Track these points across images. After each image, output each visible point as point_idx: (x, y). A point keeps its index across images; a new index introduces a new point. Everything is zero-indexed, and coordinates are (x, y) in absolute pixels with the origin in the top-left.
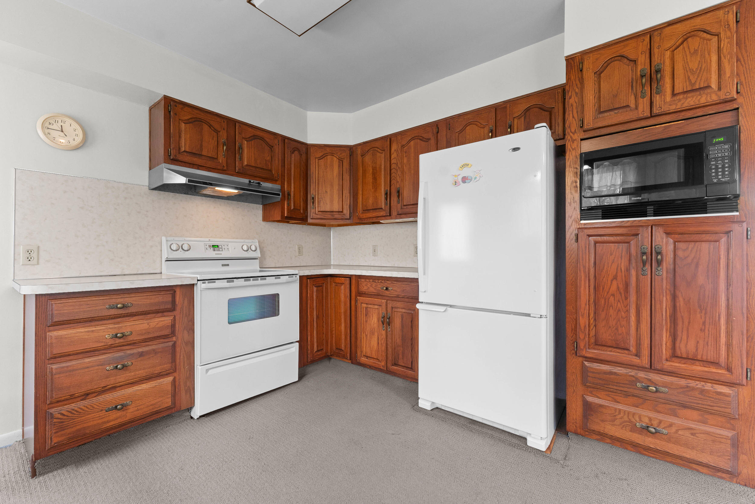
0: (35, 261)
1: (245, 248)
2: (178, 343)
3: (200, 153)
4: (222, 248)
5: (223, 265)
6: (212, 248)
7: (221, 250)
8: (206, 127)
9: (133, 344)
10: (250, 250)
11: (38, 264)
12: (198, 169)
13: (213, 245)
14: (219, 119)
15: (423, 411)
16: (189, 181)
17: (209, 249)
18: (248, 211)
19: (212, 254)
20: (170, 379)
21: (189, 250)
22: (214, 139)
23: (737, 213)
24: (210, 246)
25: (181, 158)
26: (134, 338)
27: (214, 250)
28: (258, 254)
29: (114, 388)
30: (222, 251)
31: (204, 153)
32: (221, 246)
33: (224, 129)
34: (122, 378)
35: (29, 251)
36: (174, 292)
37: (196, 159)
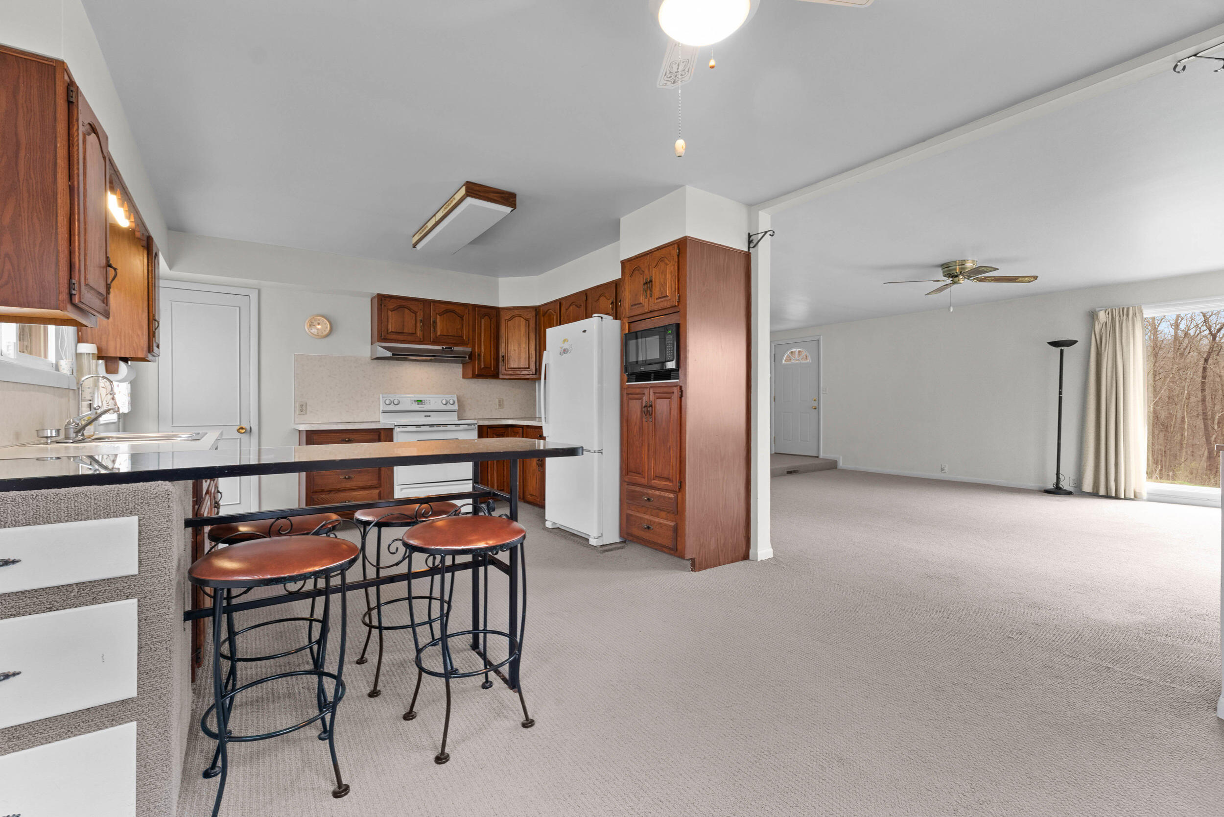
0: (304, 412)
1: (444, 402)
3: (401, 331)
4: (424, 402)
5: (425, 416)
6: (416, 403)
8: (407, 311)
10: (448, 404)
11: (306, 413)
12: (402, 343)
13: (417, 400)
14: (416, 303)
15: (547, 529)
16: (393, 354)
17: (414, 403)
18: (449, 370)
19: (416, 407)
20: (378, 491)
21: (398, 405)
22: (413, 319)
23: (678, 380)
24: (415, 401)
25: (389, 337)
27: (418, 404)
28: (456, 407)
29: (344, 490)
30: (425, 404)
31: (406, 331)
33: (421, 310)
34: (349, 484)
35: (301, 406)
36: (380, 433)
37: (400, 336)
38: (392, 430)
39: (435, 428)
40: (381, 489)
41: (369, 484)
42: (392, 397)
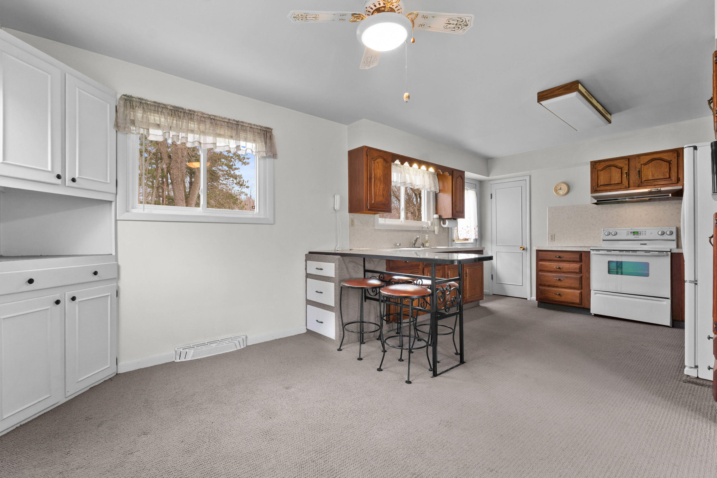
0: (553, 240)
1: (660, 233)
2: (583, 277)
3: (610, 183)
4: (640, 233)
5: (641, 244)
6: (632, 234)
7: (639, 234)
8: (613, 168)
9: (564, 272)
10: (665, 234)
11: (554, 241)
12: (610, 192)
13: (633, 232)
14: (622, 160)
16: (597, 201)
17: (630, 234)
18: (670, 206)
19: (632, 237)
20: (579, 291)
21: (616, 235)
22: (619, 173)
24: (631, 233)
25: (598, 189)
26: (564, 270)
27: (634, 235)
28: (674, 237)
29: (557, 287)
30: (640, 235)
31: (612, 183)
32: (640, 232)
33: (626, 164)
34: (559, 284)
35: (552, 236)
36: (581, 254)
37: (607, 187)
38: (589, 252)
39: (624, 253)
40: (582, 291)
41: (573, 286)
42: (611, 230)
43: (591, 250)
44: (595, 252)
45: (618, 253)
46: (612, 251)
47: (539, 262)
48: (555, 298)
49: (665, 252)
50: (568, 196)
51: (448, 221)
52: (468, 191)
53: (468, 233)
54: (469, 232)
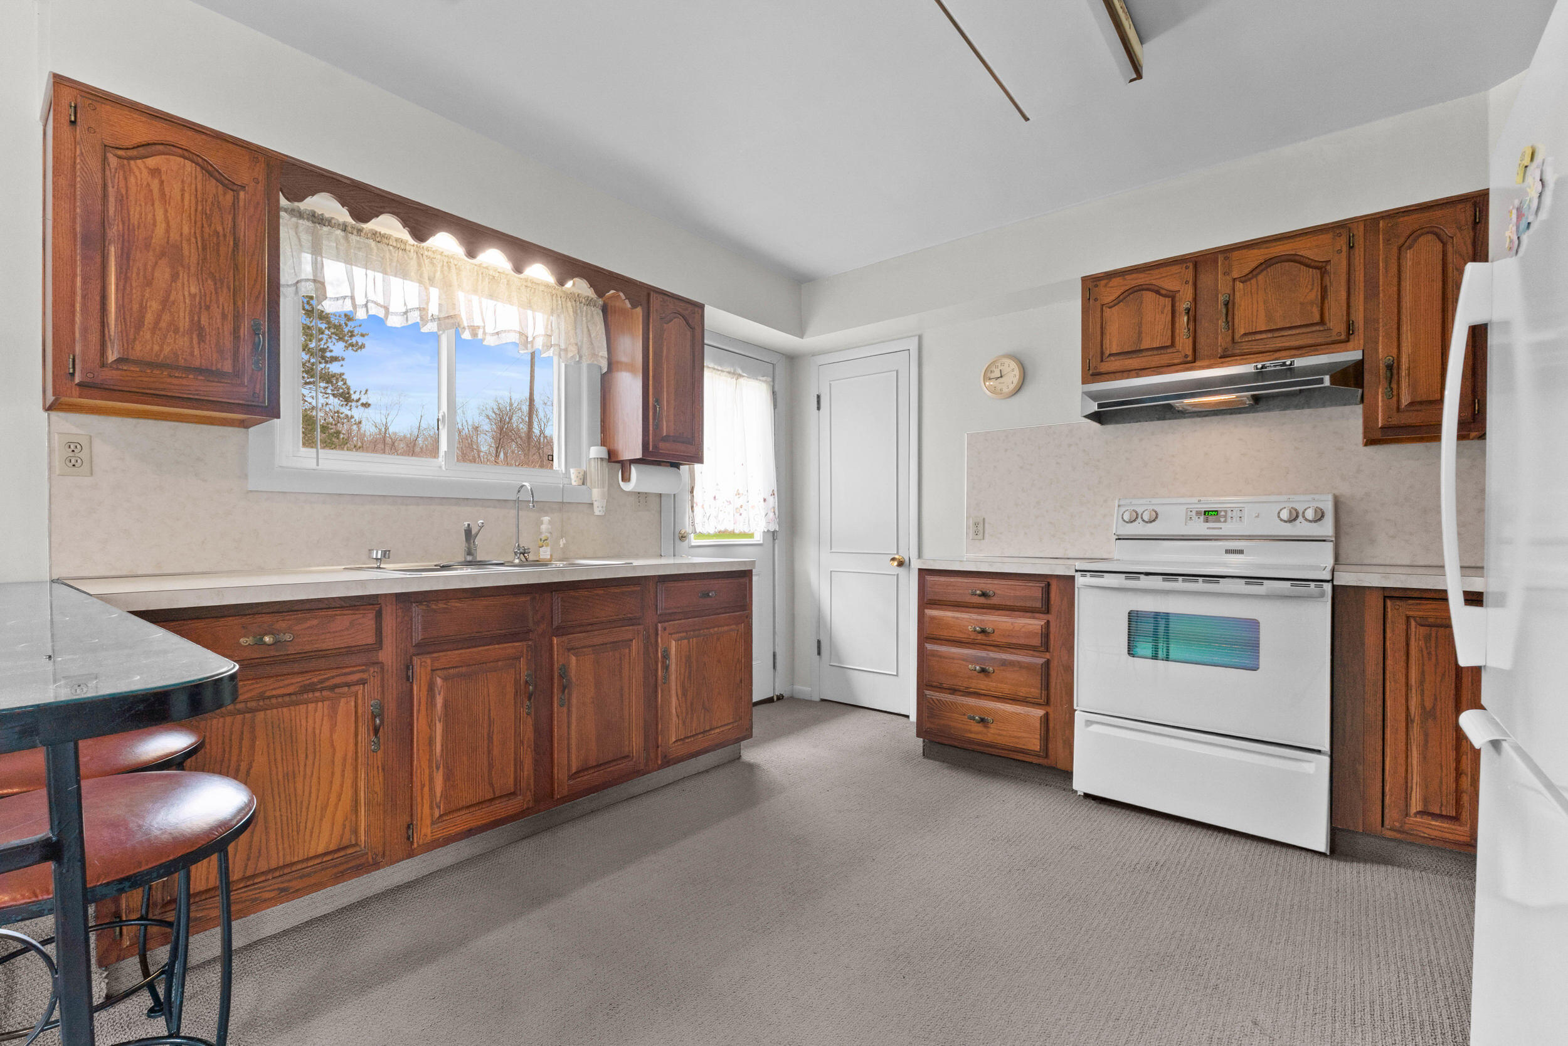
0: (980, 536)
1: (1285, 515)
2: (1054, 664)
3: (1138, 348)
4: (1225, 516)
5: (1228, 552)
6: (1202, 518)
7: (1222, 520)
8: (1149, 296)
9: (998, 647)
10: (1300, 518)
11: (983, 539)
12: (1138, 376)
13: (1205, 512)
16: (1100, 406)
17: (1195, 517)
18: (1315, 426)
19: (1200, 527)
20: (1040, 712)
21: (1154, 520)
22: (1165, 311)
24: (1198, 513)
25: (1104, 367)
26: (996, 638)
27: (1207, 521)
28: (1327, 528)
29: (977, 695)
30: (1225, 521)
31: (1145, 345)
32: (1226, 512)
33: (1187, 282)
34: (982, 684)
35: (976, 524)
36: (1049, 585)
37: (1130, 361)
38: (1072, 579)
40: (1050, 710)
41: (1023, 692)
43: (1077, 571)
44: (1089, 580)
45: (1157, 583)
46: (1142, 576)
47: (927, 608)
48: (971, 732)
49: (1312, 584)
50: (1018, 395)
51: (635, 468)
52: (741, 380)
53: (741, 514)
54: (742, 511)
